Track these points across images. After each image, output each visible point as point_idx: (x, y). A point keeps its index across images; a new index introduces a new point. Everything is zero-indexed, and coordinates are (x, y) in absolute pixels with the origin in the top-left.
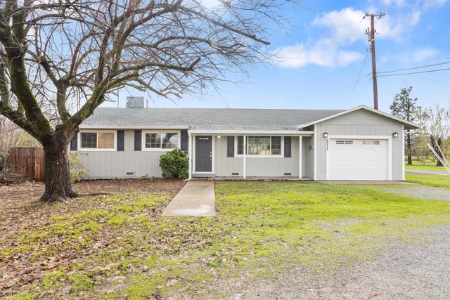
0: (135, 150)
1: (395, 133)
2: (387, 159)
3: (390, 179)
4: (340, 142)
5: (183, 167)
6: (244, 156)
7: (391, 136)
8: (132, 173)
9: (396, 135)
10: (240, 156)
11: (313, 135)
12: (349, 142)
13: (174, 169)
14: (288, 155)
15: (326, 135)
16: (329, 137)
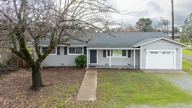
0: (65, 54)
1: (177, 49)
2: (174, 60)
3: (175, 69)
4: (152, 53)
5: (85, 63)
6: (110, 57)
7: (176, 50)
8: (64, 64)
9: (178, 50)
10: (109, 57)
11: (140, 49)
12: (157, 53)
13: (81, 64)
14: (129, 56)
15: (145, 50)
16: (147, 51)
